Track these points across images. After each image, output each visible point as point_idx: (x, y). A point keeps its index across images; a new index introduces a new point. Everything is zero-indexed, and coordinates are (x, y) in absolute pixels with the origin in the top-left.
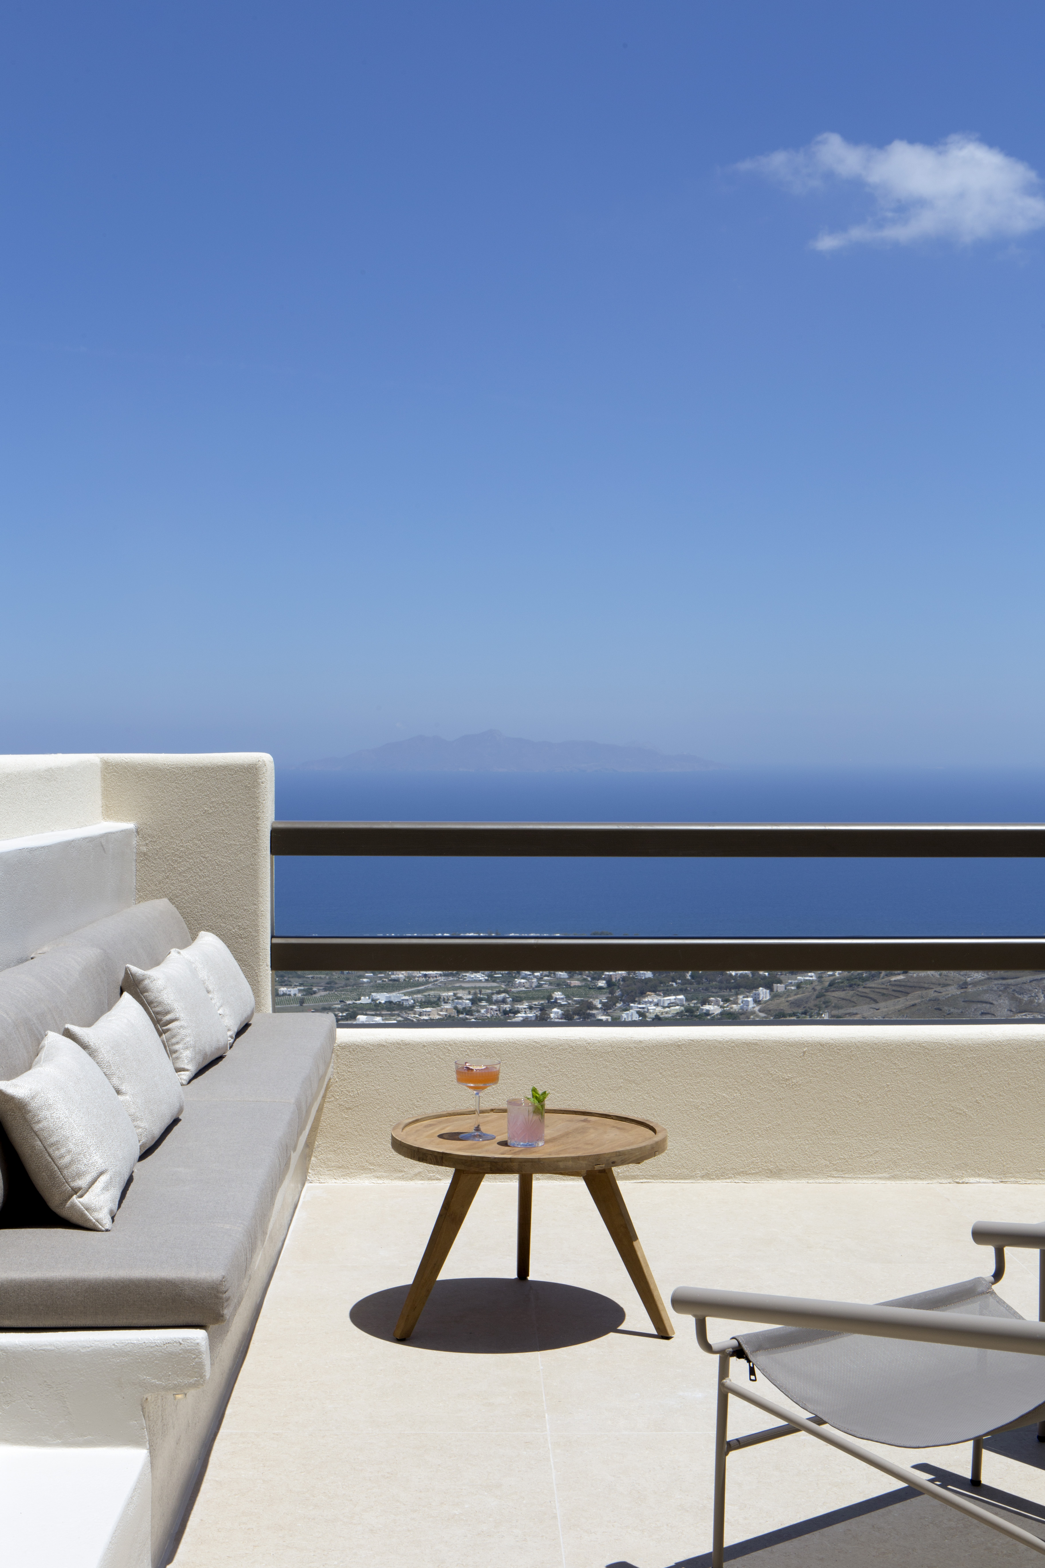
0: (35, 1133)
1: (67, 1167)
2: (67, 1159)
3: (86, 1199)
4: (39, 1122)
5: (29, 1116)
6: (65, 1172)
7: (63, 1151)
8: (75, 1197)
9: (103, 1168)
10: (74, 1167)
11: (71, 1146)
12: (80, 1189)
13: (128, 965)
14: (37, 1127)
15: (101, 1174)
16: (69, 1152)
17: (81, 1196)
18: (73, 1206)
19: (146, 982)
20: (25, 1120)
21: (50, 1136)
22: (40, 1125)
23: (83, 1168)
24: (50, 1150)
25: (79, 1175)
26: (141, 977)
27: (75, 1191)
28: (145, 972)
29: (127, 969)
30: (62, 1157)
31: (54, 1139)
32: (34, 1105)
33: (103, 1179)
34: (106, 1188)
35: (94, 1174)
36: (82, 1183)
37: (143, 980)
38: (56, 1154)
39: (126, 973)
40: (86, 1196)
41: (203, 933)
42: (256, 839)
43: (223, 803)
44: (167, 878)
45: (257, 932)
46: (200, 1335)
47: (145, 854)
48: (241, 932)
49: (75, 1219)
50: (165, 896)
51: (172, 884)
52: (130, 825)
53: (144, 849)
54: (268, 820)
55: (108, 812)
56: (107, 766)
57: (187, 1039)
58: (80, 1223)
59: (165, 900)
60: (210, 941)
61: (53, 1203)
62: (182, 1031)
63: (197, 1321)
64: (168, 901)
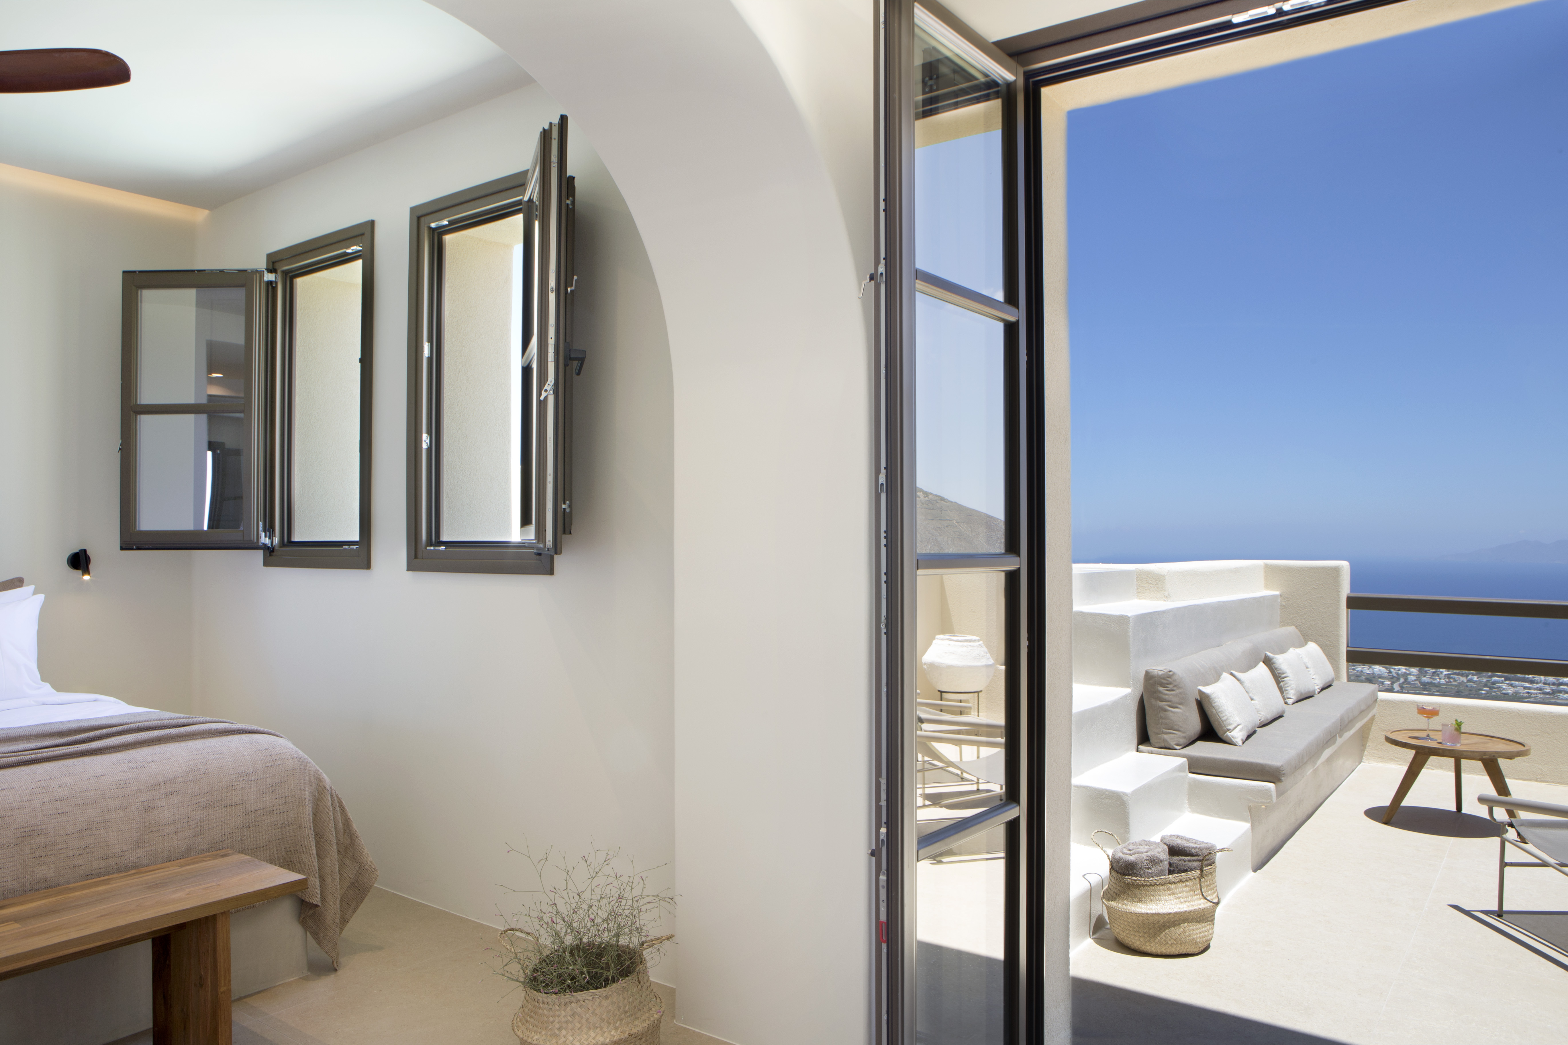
0: (1213, 707)
1: (1225, 721)
2: (1225, 718)
3: (1232, 733)
4: (1215, 703)
5: (1211, 700)
6: (1224, 723)
7: (1224, 715)
8: (1228, 732)
9: (1240, 723)
10: (1228, 721)
11: (1227, 713)
12: (1230, 729)
13: (1266, 652)
14: (1214, 705)
15: (1239, 725)
16: (1226, 715)
17: (1230, 732)
18: (1227, 736)
19: (1274, 660)
20: (1210, 702)
21: (1219, 709)
22: (1215, 704)
23: (1231, 722)
24: (1219, 714)
25: (1230, 724)
26: (1272, 658)
27: (1228, 730)
28: (1274, 656)
29: (1265, 654)
30: (1223, 717)
31: (1220, 710)
32: (1213, 696)
33: (1239, 727)
34: (1240, 730)
35: (1236, 725)
36: (1231, 727)
37: (1272, 659)
38: (1221, 715)
39: (1265, 655)
40: (1232, 732)
41: (1309, 642)
42: (1338, 601)
43: (1322, 584)
44: (1295, 617)
45: (1339, 644)
46: (1271, 785)
47: (1284, 606)
48: (1331, 643)
49: (1228, 741)
50: (1294, 625)
51: (1297, 620)
52: (1277, 593)
53: (1284, 604)
54: (1345, 590)
55: (1267, 586)
56: (1266, 566)
57: (1293, 686)
58: (1230, 742)
59: (1294, 627)
60: (1312, 646)
61: (1220, 734)
62: (1290, 682)
63: (1271, 780)
64: (1295, 628)
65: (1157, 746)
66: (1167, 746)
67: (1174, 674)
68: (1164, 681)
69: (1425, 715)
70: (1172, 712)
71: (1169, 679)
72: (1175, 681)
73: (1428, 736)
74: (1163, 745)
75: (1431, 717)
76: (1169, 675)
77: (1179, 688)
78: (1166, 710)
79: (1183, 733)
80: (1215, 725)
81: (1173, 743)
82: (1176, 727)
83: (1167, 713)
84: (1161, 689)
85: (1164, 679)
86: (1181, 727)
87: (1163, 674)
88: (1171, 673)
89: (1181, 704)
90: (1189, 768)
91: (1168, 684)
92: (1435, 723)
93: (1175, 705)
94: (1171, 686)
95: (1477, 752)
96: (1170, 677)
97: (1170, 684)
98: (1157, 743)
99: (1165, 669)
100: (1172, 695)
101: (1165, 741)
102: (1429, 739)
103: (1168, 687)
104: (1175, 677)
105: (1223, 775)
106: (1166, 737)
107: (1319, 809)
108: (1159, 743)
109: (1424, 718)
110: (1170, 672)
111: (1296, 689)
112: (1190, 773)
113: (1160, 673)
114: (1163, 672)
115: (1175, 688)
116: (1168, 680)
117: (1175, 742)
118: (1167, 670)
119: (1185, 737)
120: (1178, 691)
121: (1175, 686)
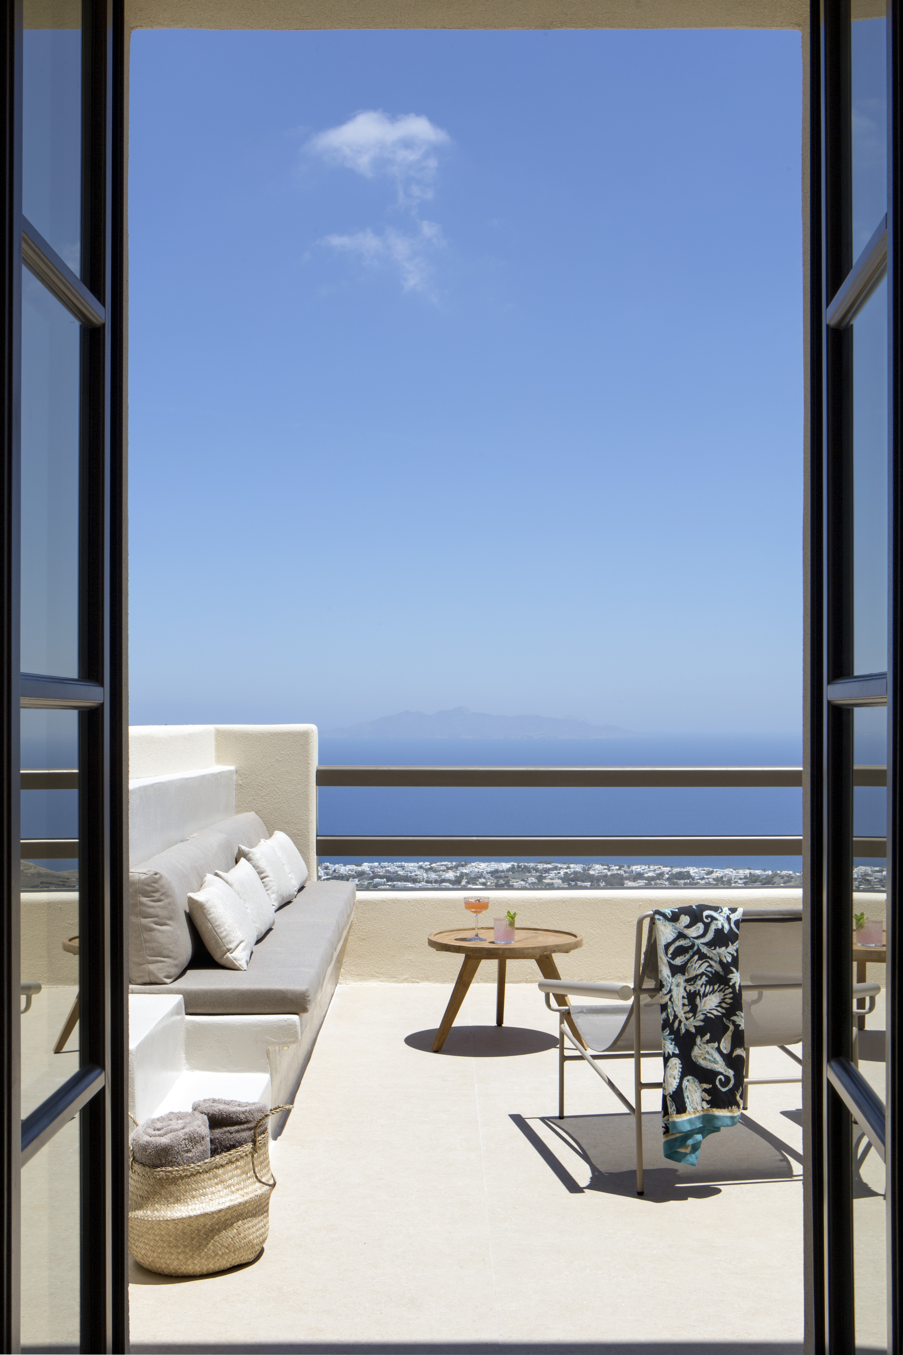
0: (208, 920)
1: (224, 938)
2: (224, 934)
3: (234, 954)
4: (210, 914)
5: (205, 911)
6: (223, 940)
7: (222, 929)
8: (228, 953)
9: (242, 940)
10: (228, 938)
11: (226, 927)
12: (231, 949)
14: (209, 917)
15: (241, 942)
16: (225, 930)
17: (231, 953)
18: (227, 957)
19: (250, 855)
20: (203, 913)
21: (216, 921)
22: (211, 916)
23: (232, 939)
24: (216, 929)
25: (230, 942)
26: (247, 852)
27: (229, 950)
28: (250, 849)
29: (241, 846)
30: (222, 932)
31: (217, 923)
32: (207, 905)
33: (242, 945)
34: (244, 949)
35: (238, 942)
36: (232, 946)
37: (248, 854)
38: (219, 931)
39: (242, 848)
40: (234, 953)
41: (276, 832)
42: (307, 776)
43: (288, 754)
44: (254, 799)
45: (308, 832)
46: (295, 1018)
47: (241, 785)
48: (299, 832)
49: (228, 965)
50: (253, 810)
51: (257, 803)
52: (232, 768)
53: (240, 782)
54: (315, 765)
55: (219, 760)
56: (218, 732)
57: (274, 888)
58: (231, 966)
59: (253, 813)
60: (280, 836)
61: (217, 957)
62: (271, 884)
63: (294, 1011)
64: (255, 813)
65: (139, 981)
66: (153, 980)
67: (161, 877)
68: (149, 889)
69: (473, 910)
70: (159, 931)
71: (155, 885)
72: (162, 886)
73: (477, 935)
74: (147, 979)
75: (479, 912)
76: (155, 878)
77: (168, 896)
78: (152, 930)
79: (175, 959)
80: (211, 946)
81: (161, 976)
82: (165, 952)
83: (153, 933)
84: (144, 900)
85: (148, 885)
86: (172, 951)
87: (146, 878)
88: (157, 876)
89: (170, 918)
90: (186, 1007)
91: (153, 892)
92: (486, 919)
93: (163, 921)
94: (157, 895)
95: (538, 948)
96: (156, 881)
97: (157, 891)
98: (139, 977)
99: (149, 871)
100: (159, 907)
101: (150, 973)
102: (478, 939)
103: (154, 897)
104: (163, 882)
105: (231, 1011)
106: (152, 967)
107: (315, 1047)
108: (142, 976)
109: (472, 914)
110: (156, 874)
111: (278, 892)
112: (187, 1014)
113: (143, 877)
114: (146, 876)
115: (162, 897)
116: (153, 887)
117: (164, 974)
118: (152, 873)
119: (176, 966)
120: (166, 901)
121: (163, 894)
